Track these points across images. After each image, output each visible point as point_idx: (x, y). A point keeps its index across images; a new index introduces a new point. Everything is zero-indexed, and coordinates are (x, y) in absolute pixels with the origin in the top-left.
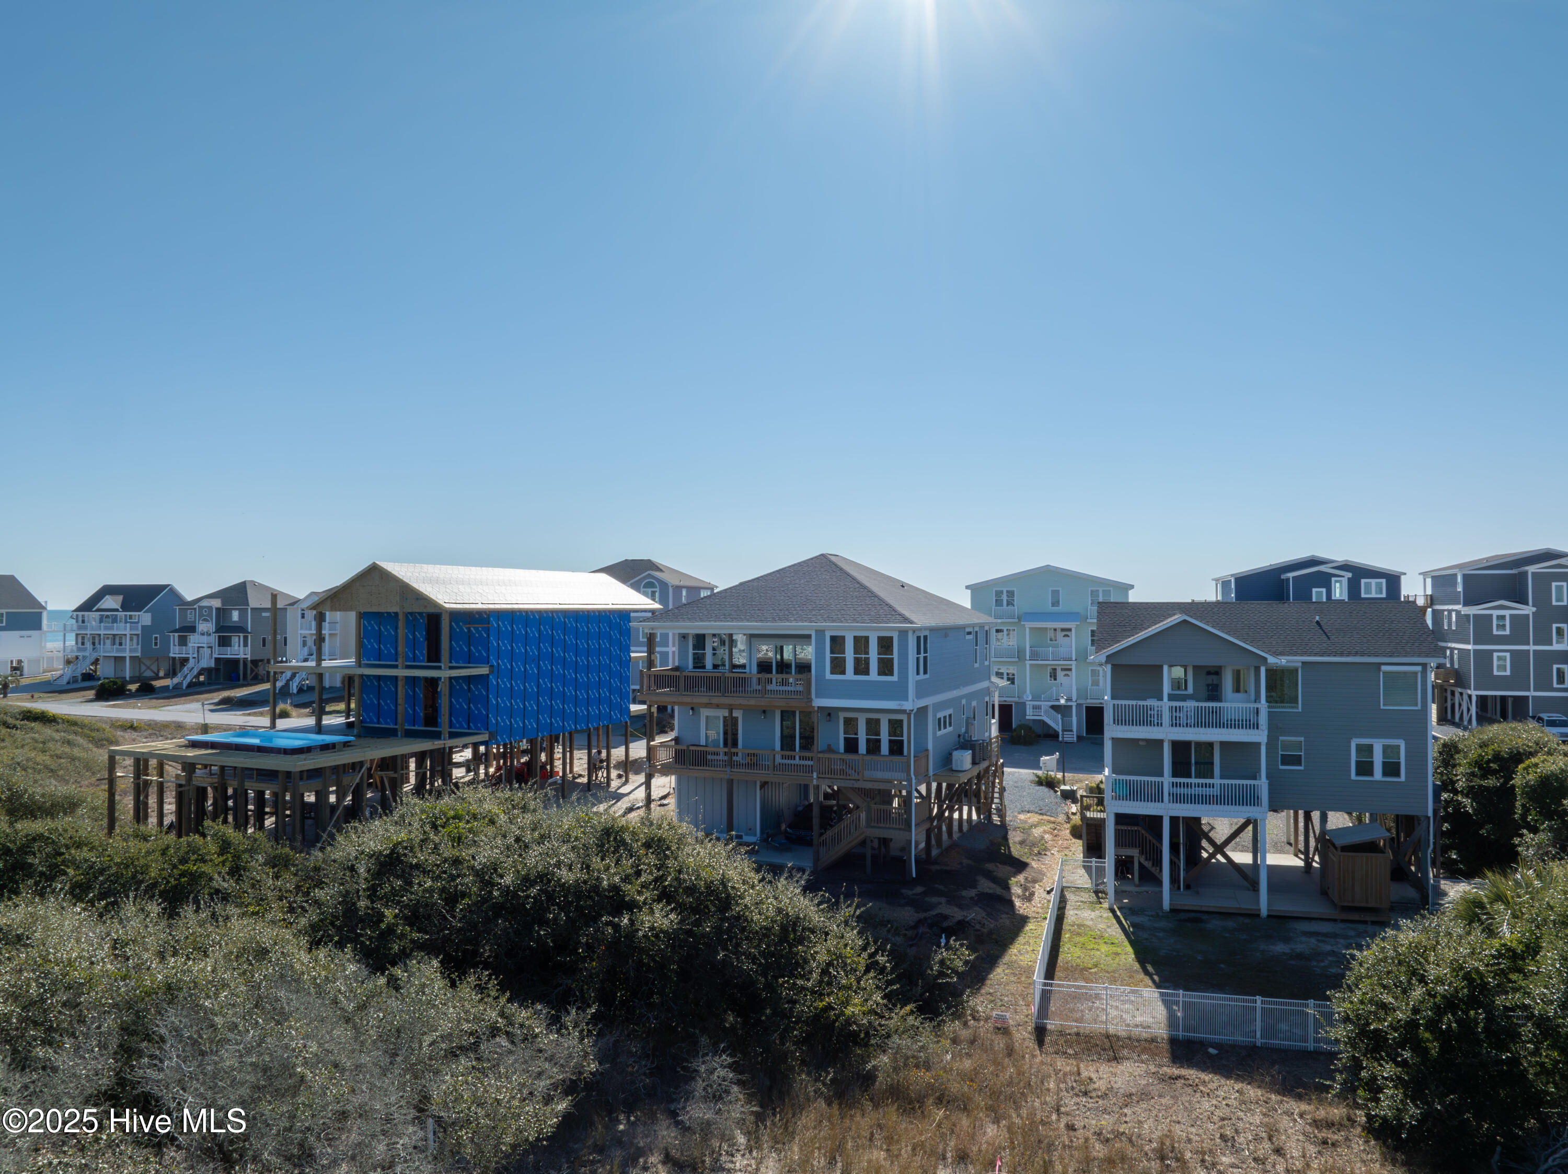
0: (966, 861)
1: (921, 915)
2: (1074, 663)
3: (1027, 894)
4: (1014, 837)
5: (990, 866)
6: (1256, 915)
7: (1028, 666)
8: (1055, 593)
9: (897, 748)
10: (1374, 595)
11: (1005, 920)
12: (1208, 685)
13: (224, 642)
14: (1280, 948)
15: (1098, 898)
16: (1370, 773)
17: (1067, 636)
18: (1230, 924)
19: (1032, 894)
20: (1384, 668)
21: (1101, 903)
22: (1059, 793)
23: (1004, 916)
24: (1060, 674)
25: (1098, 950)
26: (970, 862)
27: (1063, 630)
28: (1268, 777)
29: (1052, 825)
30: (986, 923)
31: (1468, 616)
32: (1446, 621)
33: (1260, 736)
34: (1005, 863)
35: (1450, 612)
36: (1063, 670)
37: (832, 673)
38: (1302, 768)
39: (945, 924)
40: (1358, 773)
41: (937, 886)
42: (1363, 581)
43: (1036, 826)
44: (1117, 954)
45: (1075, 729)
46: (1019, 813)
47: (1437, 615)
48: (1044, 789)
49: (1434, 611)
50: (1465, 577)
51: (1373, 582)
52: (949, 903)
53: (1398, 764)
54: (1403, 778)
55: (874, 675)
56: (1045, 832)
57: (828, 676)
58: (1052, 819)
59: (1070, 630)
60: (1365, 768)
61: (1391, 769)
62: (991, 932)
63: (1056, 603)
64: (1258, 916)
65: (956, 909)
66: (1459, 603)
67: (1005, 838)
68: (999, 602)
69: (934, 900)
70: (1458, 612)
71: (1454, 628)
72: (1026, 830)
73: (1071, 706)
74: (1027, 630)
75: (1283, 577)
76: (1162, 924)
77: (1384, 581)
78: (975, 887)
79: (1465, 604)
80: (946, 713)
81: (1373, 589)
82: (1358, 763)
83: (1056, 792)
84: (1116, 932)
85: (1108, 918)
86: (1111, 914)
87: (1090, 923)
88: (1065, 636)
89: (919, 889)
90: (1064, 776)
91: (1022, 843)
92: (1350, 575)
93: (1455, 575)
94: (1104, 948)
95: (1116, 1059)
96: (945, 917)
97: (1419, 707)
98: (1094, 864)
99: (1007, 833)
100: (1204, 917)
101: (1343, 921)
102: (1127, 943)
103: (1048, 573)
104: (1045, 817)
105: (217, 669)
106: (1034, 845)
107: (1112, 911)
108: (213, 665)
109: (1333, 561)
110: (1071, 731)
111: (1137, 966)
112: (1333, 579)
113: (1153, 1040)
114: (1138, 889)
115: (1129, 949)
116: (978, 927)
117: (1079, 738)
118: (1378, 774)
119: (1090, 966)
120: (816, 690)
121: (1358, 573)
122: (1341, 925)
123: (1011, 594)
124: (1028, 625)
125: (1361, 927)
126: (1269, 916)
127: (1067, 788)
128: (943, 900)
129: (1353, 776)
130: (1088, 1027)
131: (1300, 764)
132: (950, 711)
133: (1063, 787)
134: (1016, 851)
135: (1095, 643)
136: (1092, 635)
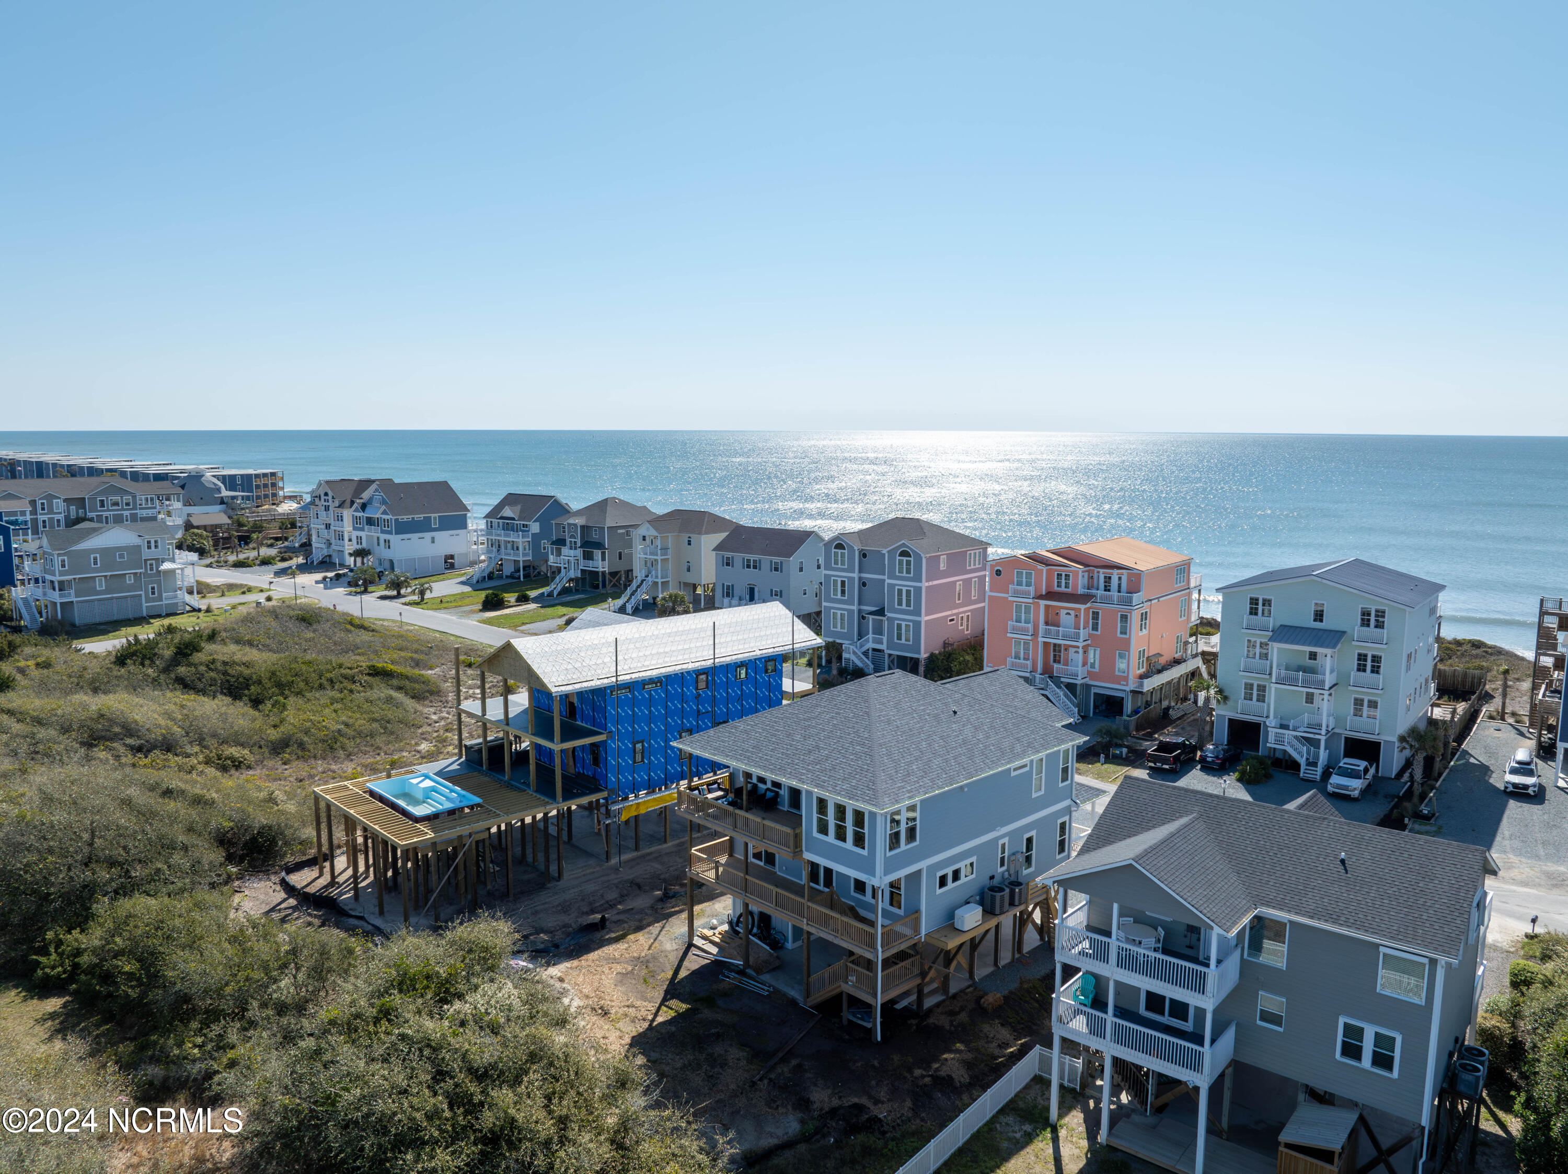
2: (1328, 692)
7: (1273, 689)
8: (1319, 607)
13: (588, 556)
16: (1358, 1058)
20: (1386, 951)
24: (1318, 698)
27: (1319, 653)
33: (1205, 1003)
36: (1319, 694)
37: (818, 832)
38: (1281, 1030)
40: (1344, 1055)
53: (1391, 1058)
54: (1395, 1074)
57: (815, 834)
60: (1352, 1051)
61: (1383, 1060)
63: (1319, 616)
68: (1254, 611)
74: (1276, 651)
80: (958, 866)
82: (1345, 1043)
85: (1031, 1141)
103: (1312, 581)
105: (583, 579)
107: (1051, 1130)
108: (579, 576)
116: (887, 1128)
118: (1366, 1062)
120: (806, 845)
123: (1267, 599)
124: (1276, 645)
129: (1338, 1056)
131: (1279, 1025)
132: (970, 861)
135: (1361, 668)
136: (1359, 659)
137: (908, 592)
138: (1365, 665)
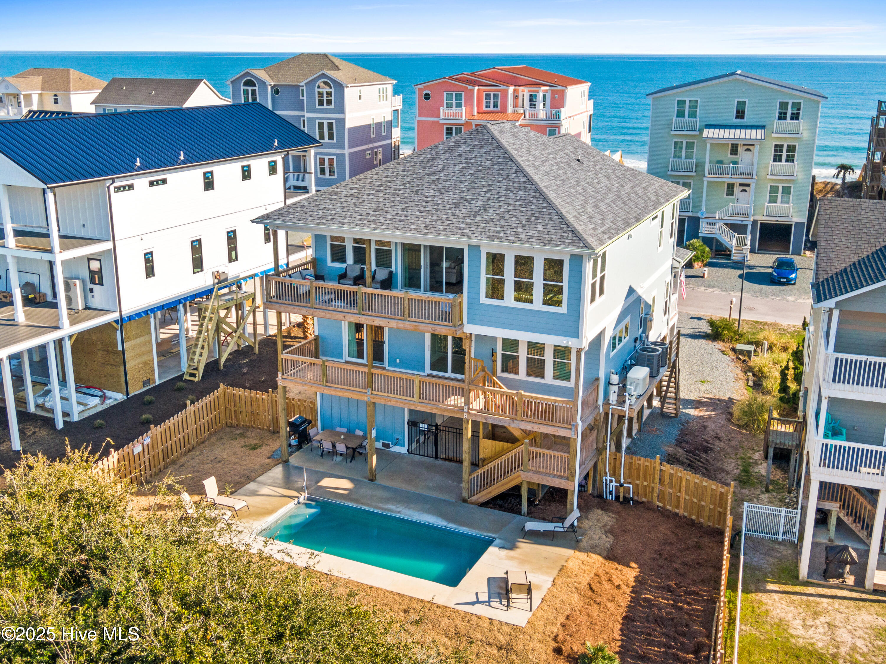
2: (754, 181)
7: (705, 183)
8: (741, 105)
9: (562, 371)
36: (741, 185)
37: (488, 296)
55: (537, 302)
57: (484, 300)
63: (740, 114)
68: (680, 113)
73: (747, 223)
74: (708, 146)
80: (623, 325)
98: (783, 514)
120: (469, 314)
132: (627, 320)
135: (777, 158)
136: (776, 151)
137: (330, 125)
138: (781, 156)
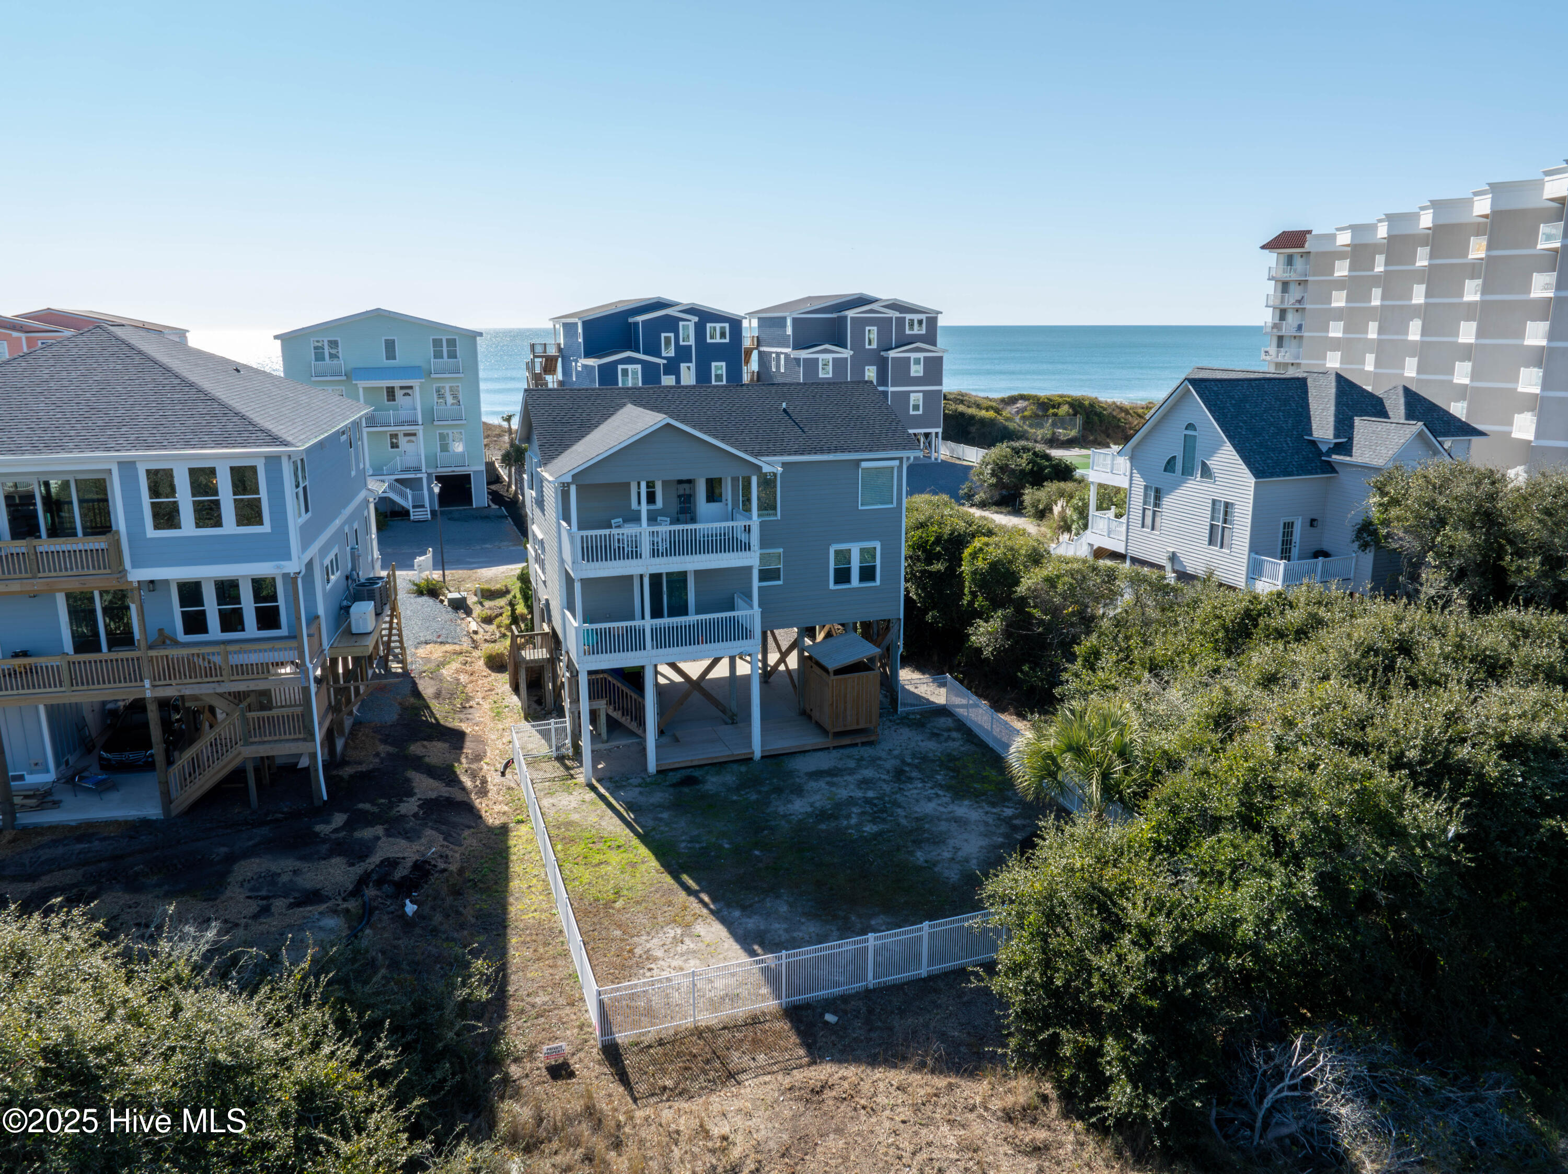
0: (383, 749)
1: (359, 869)
2: (420, 428)
3: (478, 783)
4: (427, 688)
5: (416, 749)
6: (748, 760)
8: (390, 346)
9: (268, 618)
10: (718, 340)
11: (469, 840)
12: (679, 496)
14: (799, 807)
15: (568, 768)
16: (848, 580)
17: (408, 394)
18: (729, 778)
19: (484, 782)
20: (864, 465)
21: (572, 777)
22: (446, 603)
23: (466, 833)
24: (402, 441)
25: (606, 863)
26: (389, 749)
27: (402, 388)
28: (760, 606)
29: (461, 658)
30: (450, 853)
31: (797, 360)
32: (773, 364)
33: (752, 559)
34: (430, 738)
35: (778, 354)
36: (406, 435)
37: (157, 527)
38: (780, 583)
39: (398, 874)
40: (837, 582)
41: (361, 806)
42: (709, 325)
43: (442, 664)
44: (633, 865)
45: (427, 504)
46: (416, 648)
47: (764, 359)
48: (425, 599)
49: (760, 352)
50: (795, 320)
51: (718, 326)
52: (388, 834)
53: (874, 567)
54: (878, 582)
55: (229, 524)
56: (458, 671)
57: (151, 532)
58: (457, 648)
59: (411, 388)
60: (843, 575)
61: (867, 573)
62: (461, 871)
63: (391, 355)
64: (751, 759)
65: (403, 843)
66: (788, 347)
67: (417, 694)
68: (319, 357)
69: (367, 833)
70: (786, 354)
71: (782, 370)
72: (434, 674)
73: (421, 479)
74: (361, 391)
75: (631, 320)
76: (658, 797)
77: (727, 325)
78: (410, 793)
79: (795, 348)
80: (331, 556)
81: (716, 334)
82: (836, 570)
83: (442, 601)
84: (612, 826)
85: (592, 803)
86: (593, 795)
87: (575, 817)
88: (405, 394)
89: (339, 819)
90: (444, 575)
91: (438, 695)
92: (696, 319)
93: (785, 318)
94: (614, 858)
95: (731, 1076)
96: (392, 863)
97: (895, 505)
98: (553, 726)
99: (414, 684)
100: (697, 773)
101: (835, 748)
102: (636, 842)
103: (378, 317)
104: (448, 647)
106: (452, 695)
107: (593, 788)
109: (677, 304)
110: (423, 506)
111: (668, 879)
112: (681, 323)
113: (754, 1021)
114: (607, 746)
115: (644, 851)
116: (442, 866)
117: (433, 513)
118: (855, 581)
119: (612, 897)
120: (132, 555)
121: (704, 316)
122: (835, 754)
123: (334, 344)
124: (362, 384)
125: (854, 751)
126: (762, 757)
127: (456, 595)
128: (379, 830)
129: (832, 586)
130: (666, 1027)
131: (779, 579)
132: (335, 550)
133: (450, 596)
134: (441, 711)
135: (442, 402)
136: (438, 393)
138: (445, 399)
